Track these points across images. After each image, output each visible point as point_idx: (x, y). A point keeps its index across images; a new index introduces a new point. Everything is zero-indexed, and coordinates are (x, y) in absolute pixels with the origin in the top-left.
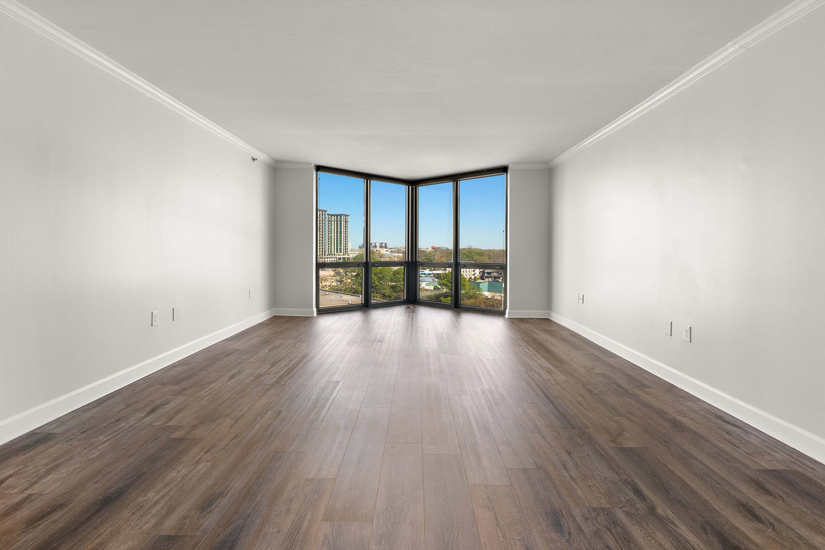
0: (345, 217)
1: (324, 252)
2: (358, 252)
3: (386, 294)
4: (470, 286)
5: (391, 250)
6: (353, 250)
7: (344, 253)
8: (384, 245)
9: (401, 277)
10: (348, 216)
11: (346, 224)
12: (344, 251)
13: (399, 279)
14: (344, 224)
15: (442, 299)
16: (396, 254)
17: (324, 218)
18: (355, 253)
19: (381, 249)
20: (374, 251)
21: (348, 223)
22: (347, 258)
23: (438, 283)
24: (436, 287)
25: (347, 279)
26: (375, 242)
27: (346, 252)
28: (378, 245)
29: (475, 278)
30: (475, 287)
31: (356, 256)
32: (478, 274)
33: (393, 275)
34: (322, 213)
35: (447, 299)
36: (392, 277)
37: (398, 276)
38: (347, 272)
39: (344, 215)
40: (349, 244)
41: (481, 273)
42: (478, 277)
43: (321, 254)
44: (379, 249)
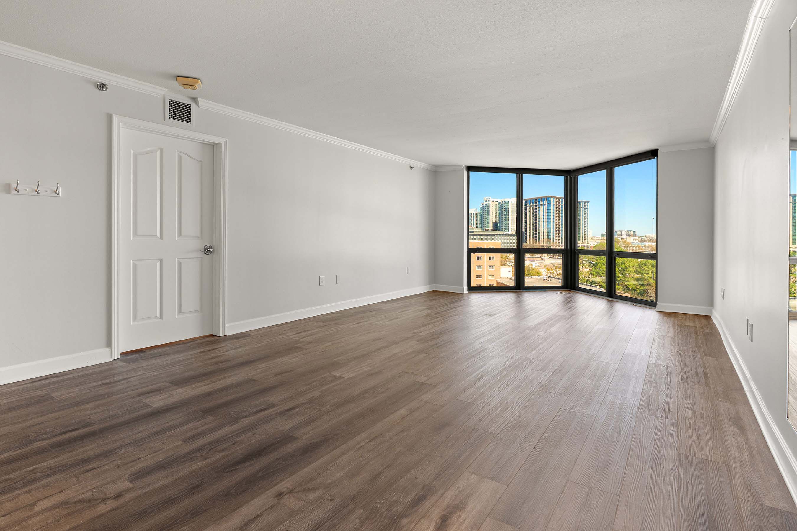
0: (585, 204)
1: (560, 240)
2: (599, 241)
3: (631, 287)
5: (641, 239)
6: (594, 238)
7: (583, 242)
8: (632, 233)
9: (649, 269)
10: (588, 202)
11: (585, 211)
12: (583, 239)
13: (647, 270)
14: (583, 212)
16: (647, 244)
17: (560, 206)
18: (595, 242)
19: (628, 238)
20: (619, 240)
21: (588, 210)
22: (587, 246)
25: (583, 268)
26: (621, 230)
27: (585, 240)
28: (624, 232)
31: (597, 244)
33: (637, 266)
34: (559, 200)
36: (637, 269)
37: (645, 267)
38: (584, 261)
39: (583, 201)
40: (588, 232)
43: (558, 243)
44: (625, 238)
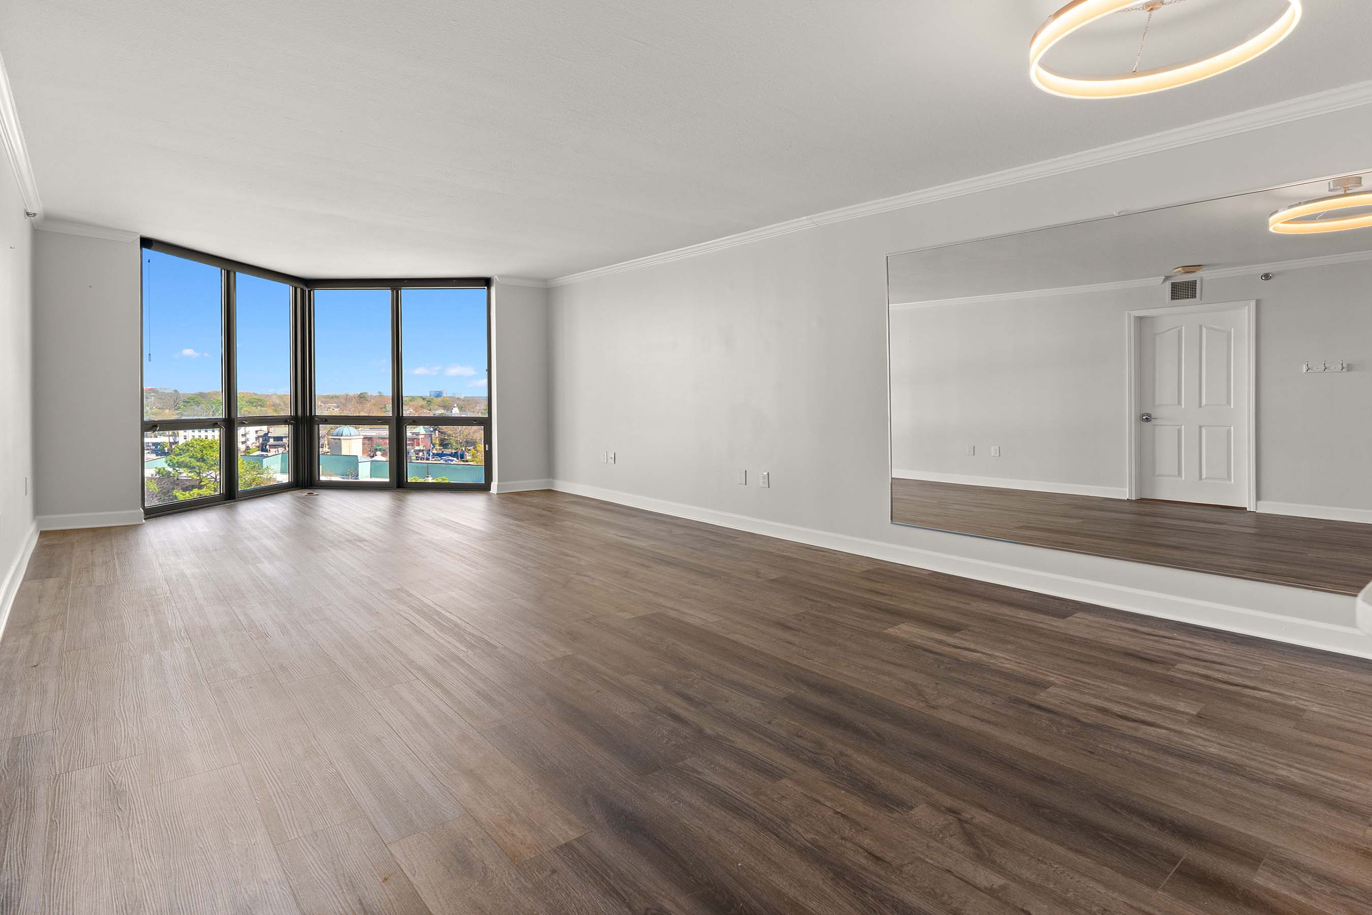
4: (243, 464)
15: (177, 494)
23: (166, 462)
24: (162, 470)
29: (248, 448)
30: (257, 465)
32: (254, 441)
35: (191, 492)
41: (261, 439)
42: (253, 447)
